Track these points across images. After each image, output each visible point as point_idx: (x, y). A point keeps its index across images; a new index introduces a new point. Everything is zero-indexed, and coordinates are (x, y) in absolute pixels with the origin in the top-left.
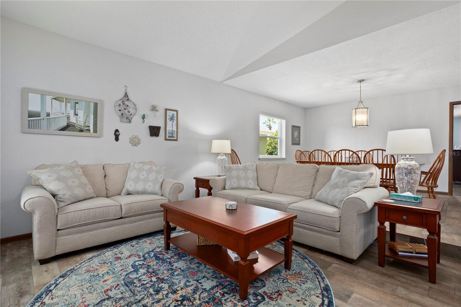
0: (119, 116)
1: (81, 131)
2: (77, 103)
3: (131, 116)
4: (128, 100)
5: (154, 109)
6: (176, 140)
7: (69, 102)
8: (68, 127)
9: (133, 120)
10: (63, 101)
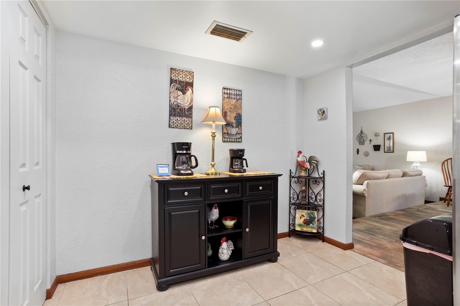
3: (364, 141)
4: (363, 133)
6: (393, 152)
9: (365, 143)
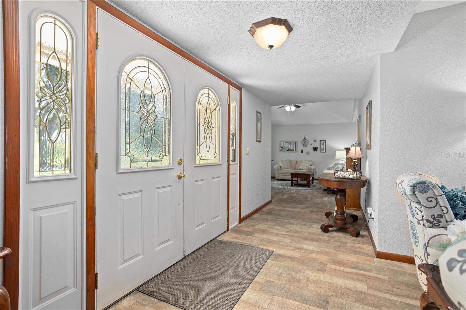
0: (303, 145)
1: (292, 151)
2: (291, 143)
4: (306, 139)
5: (315, 141)
6: (325, 152)
8: (289, 150)
9: (307, 146)
10: (288, 143)
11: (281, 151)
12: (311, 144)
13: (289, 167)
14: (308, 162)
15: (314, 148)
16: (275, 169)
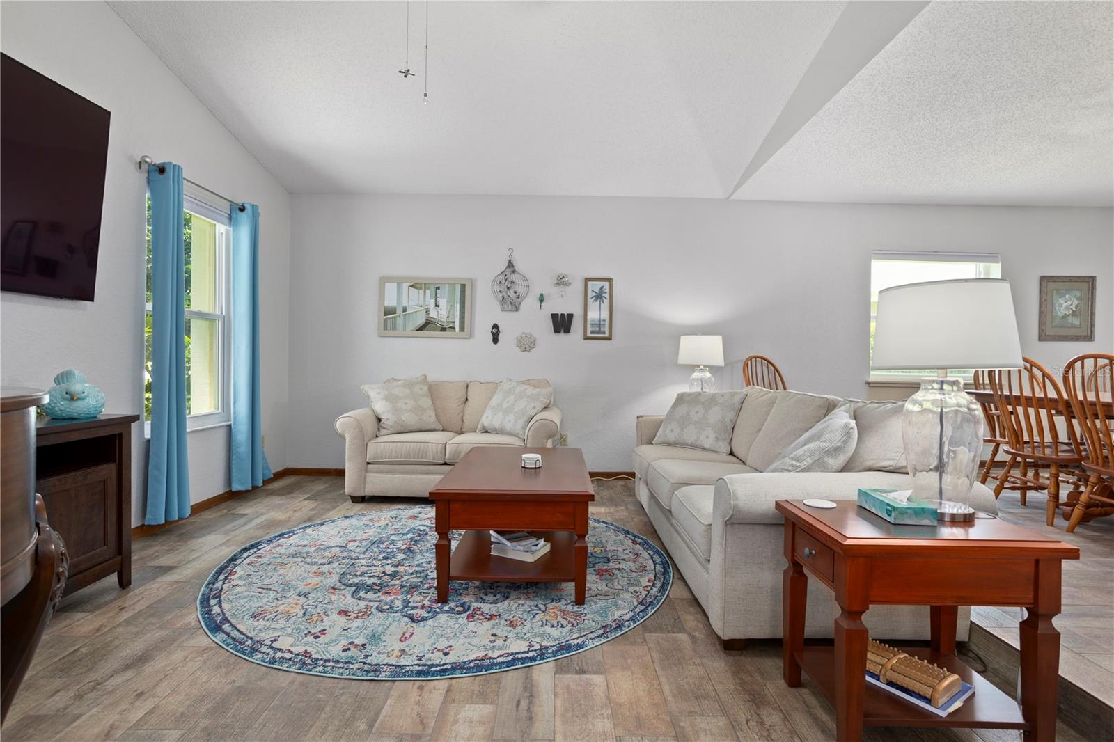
0: (500, 302)
1: (444, 329)
2: (438, 288)
5: (561, 281)
7: (429, 289)
8: (427, 326)
10: (421, 289)
11: (391, 332)
12: (542, 295)
13: (430, 418)
14: (530, 390)
15: (554, 316)
16: (342, 437)
